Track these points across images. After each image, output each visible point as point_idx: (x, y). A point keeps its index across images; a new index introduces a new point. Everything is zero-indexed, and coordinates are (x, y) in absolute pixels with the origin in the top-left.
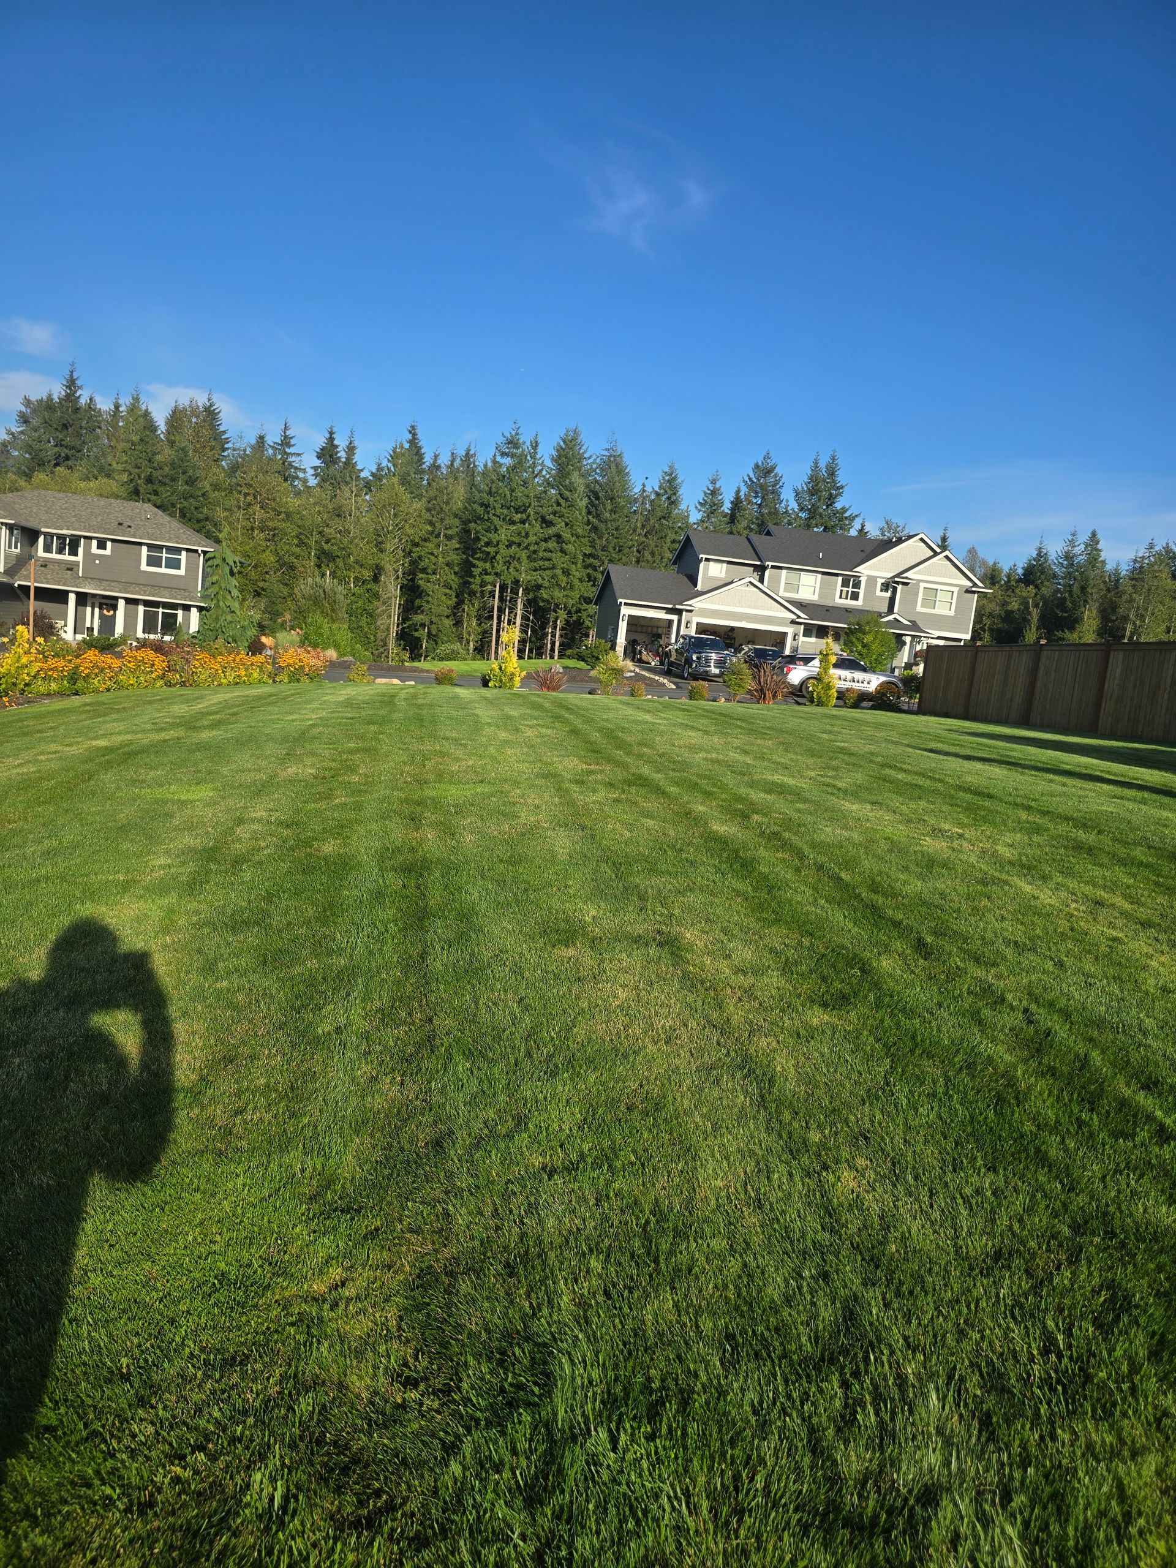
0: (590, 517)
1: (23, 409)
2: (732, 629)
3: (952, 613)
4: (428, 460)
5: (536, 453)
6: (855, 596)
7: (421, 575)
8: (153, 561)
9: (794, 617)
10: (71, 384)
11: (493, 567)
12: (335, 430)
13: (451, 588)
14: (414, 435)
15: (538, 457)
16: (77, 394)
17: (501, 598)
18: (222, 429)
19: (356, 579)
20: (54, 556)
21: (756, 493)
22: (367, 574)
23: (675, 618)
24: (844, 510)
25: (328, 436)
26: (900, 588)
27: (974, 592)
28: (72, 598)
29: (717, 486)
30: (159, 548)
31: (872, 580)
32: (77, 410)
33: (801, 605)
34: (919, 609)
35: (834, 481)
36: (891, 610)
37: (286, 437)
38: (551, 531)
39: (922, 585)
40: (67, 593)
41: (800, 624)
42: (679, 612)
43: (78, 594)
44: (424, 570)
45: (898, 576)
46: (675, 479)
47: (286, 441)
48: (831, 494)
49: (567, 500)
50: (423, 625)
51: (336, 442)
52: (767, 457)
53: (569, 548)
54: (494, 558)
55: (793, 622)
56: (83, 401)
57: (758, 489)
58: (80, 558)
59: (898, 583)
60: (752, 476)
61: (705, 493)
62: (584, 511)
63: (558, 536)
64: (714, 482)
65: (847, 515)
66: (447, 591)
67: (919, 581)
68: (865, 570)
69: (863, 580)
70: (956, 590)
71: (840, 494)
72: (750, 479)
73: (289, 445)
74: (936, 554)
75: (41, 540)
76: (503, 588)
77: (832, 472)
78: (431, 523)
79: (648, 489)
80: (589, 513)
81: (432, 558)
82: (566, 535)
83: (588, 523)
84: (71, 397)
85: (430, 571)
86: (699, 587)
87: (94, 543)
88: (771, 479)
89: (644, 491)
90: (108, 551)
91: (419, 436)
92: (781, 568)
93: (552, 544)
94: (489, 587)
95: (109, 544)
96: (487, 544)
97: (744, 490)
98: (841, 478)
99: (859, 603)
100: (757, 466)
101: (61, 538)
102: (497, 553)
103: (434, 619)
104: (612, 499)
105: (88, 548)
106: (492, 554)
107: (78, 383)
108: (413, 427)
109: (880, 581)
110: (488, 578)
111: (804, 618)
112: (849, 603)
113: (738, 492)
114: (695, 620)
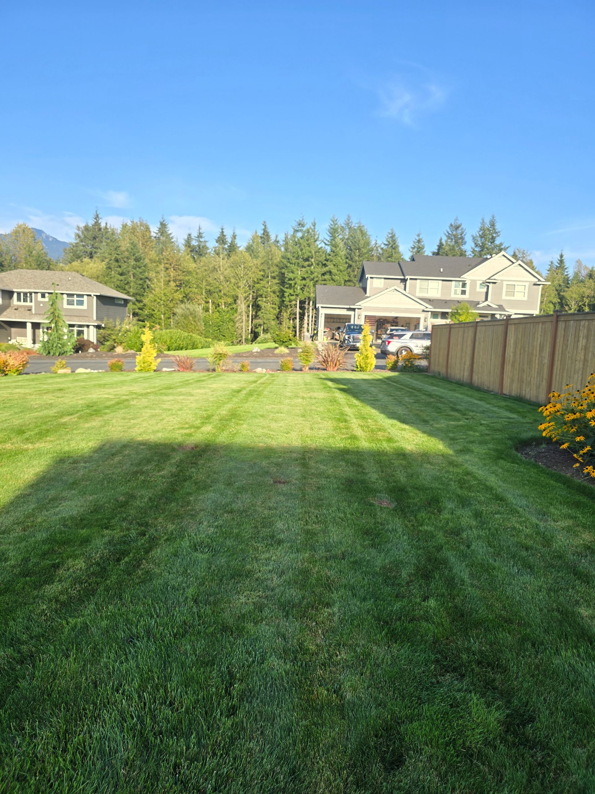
0: (347, 260)
1: (77, 232)
2: (396, 318)
3: (526, 298)
4: (273, 238)
5: (315, 228)
6: (463, 292)
7: (259, 299)
8: (70, 303)
9: (424, 308)
10: (97, 217)
11: (294, 292)
12: (224, 227)
13: (275, 304)
14: (265, 226)
15: (316, 230)
16: (99, 222)
17: (301, 308)
18: (169, 232)
19: (225, 303)
20: (22, 303)
21: (452, 239)
22: (230, 300)
23: (351, 313)
24: (501, 244)
25: (221, 231)
26: (491, 285)
27: (539, 285)
28: (29, 326)
29: (421, 237)
30: (72, 295)
31: (473, 282)
32: (100, 229)
33: (429, 301)
34: (504, 297)
35: (494, 229)
36: (486, 299)
37: (200, 233)
38: (326, 269)
39: (505, 283)
40: (25, 323)
41: (428, 311)
42: (354, 310)
43: (33, 323)
44: (261, 296)
45: (489, 279)
46: (394, 235)
47: (200, 236)
48: (493, 237)
49: (334, 252)
50: (260, 325)
51: (225, 234)
52: (456, 219)
53: (336, 278)
54: (294, 287)
55: (424, 311)
56: (103, 225)
57: (453, 237)
58: (33, 304)
59: (489, 283)
60: (449, 230)
61: (414, 242)
62: (343, 258)
63: (330, 272)
64: (418, 235)
65: (502, 247)
66: (274, 306)
67: (502, 281)
68: (468, 277)
69: (468, 283)
70: (527, 284)
71: (498, 236)
72: (448, 232)
73: (201, 237)
74: (513, 263)
75: (15, 295)
76: (302, 302)
77: (493, 225)
78: (264, 270)
79: (379, 242)
80: (347, 258)
81: (264, 289)
82: (334, 271)
83: (346, 263)
84: (97, 224)
85: (263, 296)
86: (368, 295)
87: (39, 295)
88: (459, 231)
89: (376, 244)
90: (46, 299)
91: (268, 226)
92: (416, 279)
93: (327, 277)
94: (294, 302)
95: (47, 295)
96: (290, 279)
97: (444, 239)
98: (498, 227)
99: (466, 297)
100: (451, 225)
101: (25, 294)
102: (295, 284)
103: (265, 321)
104: (359, 249)
105: (36, 298)
106: (293, 285)
107: (100, 216)
108: (265, 222)
109: (479, 283)
110: (293, 298)
111: (430, 308)
112: (460, 297)
113: (441, 240)
114: (364, 314)
